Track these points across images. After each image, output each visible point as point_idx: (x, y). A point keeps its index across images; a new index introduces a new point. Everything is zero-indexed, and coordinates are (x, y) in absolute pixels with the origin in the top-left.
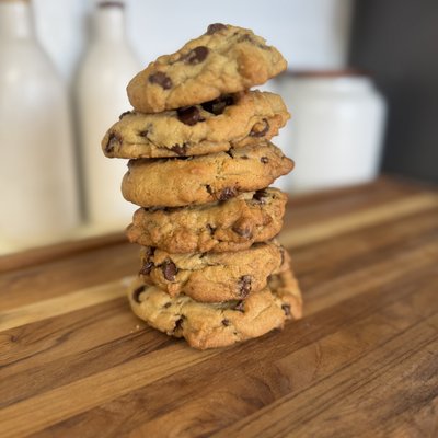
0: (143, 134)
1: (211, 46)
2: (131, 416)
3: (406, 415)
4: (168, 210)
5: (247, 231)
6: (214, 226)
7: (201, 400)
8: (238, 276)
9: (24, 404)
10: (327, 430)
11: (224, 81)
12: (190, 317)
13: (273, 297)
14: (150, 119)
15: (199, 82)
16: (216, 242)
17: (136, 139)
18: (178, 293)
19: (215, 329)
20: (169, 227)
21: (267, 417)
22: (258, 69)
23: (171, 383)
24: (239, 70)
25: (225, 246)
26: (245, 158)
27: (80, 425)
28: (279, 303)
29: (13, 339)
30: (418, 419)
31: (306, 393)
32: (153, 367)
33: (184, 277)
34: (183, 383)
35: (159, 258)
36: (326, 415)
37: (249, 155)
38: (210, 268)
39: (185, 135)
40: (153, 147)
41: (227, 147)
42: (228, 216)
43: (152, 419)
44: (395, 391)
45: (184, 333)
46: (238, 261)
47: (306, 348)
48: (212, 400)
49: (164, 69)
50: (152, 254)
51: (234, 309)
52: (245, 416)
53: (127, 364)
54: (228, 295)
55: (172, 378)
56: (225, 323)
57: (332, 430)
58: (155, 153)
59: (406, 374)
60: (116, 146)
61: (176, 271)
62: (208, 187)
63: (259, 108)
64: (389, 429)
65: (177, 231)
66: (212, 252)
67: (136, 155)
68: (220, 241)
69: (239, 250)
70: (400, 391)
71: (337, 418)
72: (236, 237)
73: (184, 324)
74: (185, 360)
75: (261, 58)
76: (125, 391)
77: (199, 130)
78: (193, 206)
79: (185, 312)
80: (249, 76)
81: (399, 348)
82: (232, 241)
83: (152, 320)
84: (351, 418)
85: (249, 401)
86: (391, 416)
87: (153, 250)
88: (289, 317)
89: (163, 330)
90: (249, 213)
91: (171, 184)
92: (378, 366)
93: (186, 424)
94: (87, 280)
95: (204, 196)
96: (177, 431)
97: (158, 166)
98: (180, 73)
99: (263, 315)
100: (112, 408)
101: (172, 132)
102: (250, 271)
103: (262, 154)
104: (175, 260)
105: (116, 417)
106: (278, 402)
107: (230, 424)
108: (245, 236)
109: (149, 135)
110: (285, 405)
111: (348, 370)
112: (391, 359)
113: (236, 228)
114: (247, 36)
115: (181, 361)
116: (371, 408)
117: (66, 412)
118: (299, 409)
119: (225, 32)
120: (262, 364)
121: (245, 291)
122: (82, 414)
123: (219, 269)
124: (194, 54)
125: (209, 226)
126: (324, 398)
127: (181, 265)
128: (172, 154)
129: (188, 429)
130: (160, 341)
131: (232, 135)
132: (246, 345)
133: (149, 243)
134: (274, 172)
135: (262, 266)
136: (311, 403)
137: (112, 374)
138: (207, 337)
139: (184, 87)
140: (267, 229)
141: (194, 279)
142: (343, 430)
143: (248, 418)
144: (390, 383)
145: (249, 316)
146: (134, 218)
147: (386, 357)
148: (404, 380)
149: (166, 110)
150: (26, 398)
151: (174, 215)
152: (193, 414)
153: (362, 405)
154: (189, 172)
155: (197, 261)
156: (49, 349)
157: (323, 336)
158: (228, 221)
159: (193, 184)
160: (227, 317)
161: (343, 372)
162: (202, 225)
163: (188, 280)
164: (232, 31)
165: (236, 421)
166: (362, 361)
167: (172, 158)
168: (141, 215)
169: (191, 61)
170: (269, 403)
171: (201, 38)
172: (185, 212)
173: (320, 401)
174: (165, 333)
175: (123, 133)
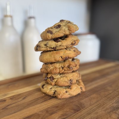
0: (45, 45)
1: (61, 25)
2: (45, 115)
3: (114, 111)
4: (52, 63)
5: (71, 67)
6: (63, 67)
7: (62, 110)
8: (69, 79)
9: (16, 113)
10: (95, 115)
11: (65, 32)
12: (57, 91)
13: (78, 85)
14: (47, 41)
15: (59, 32)
16: (64, 70)
17: (44, 46)
18: (54, 85)
19: (64, 93)
20: (52, 68)
21: (79, 113)
22: (73, 29)
23: (54, 107)
24: (68, 29)
25: (66, 72)
26: (70, 50)
27: (32, 117)
28: (79, 87)
29: (11, 99)
30: (117, 112)
31: (89, 108)
32: (49, 103)
33: (55, 80)
34: (57, 107)
35: (49, 76)
36: (95, 112)
37: (71, 50)
38: (62, 78)
39: (56, 45)
40: (48, 48)
41: (66, 47)
42: (66, 64)
43: (50, 115)
44: (111, 106)
45: (56, 95)
46: (69, 76)
47: (87, 98)
48: (65, 110)
49: (51, 30)
50: (47, 75)
51: (68, 88)
52: (74, 113)
53: (42, 103)
54: (67, 84)
55: (54, 106)
56: (66, 92)
57: (96, 116)
58: (49, 49)
59: (113, 102)
60: (39, 48)
61: (53, 79)
62: (61, 57)
63: (73, 38)
64: (111, 115)
65: (54, 68)
66: (63, 73)
67: (44, 50)
68: (65, 70)
69: (70, 73)
70: (112, 106)
71: (97, 113)
72: (69, 69)
73: (56, 93)
74: (57, 102)
75: (73, 27)
76: (42, 109)
77: (59, 43)
78: (58, 62)
79: (56, 90)
80: (71, 31)
81: (110, 97)
82: (68, 70)
83: (47, 92)
84: (101, 113)
85: (75, 110)
86: (110, 112)
87: (47, 74)
88: (82, 91)
89: (50, 95)
90: (71, 63)
91: (53, 57)
92: (106, 101)
93: (59, 116)
94: (28, 85)
95: (61, 59)
96: (57, 118)
97: (49, 53)
98: (54, 30)
99: (76, 90)
100: (40, 113)
101: (53, 44)
102: (72, 78)
103: (74, 49)
104: (53, 76)
105: (41, 115)
106: (82, 110)
107: (70, 115)
108: (71, 69)
109: (47, 45)
110: (84, 111)
111: (98, 102)
112: (109, 99)
113: (69, 67)
114: (69, 22)
115: (56, 102)
116: (106, 110)
117: (28, 115)
118: (88, 111)
119: (64, 21)
120: (77, 102)
121: (71, 83)
122: (32, 115)
123: (65, 78)
124: (57, 26)
125: (62, 67)
126: (93, 108)
127: (55, 77)
128: (53, 49)
129: (60, 117)
130: (50, 98)
131: (67, 44)
132: (72, 98)
133: (46, 72)
134: (77, 54)
135: (75, 77)
136: (90, 110)
137: (38, 105)
138: (62, 95)
139: (56, 33)
140: (76, 68)
141: (58, 81)
142: (99, 115)
143: (75, 114)
144: (109, 105)
145: (72, 90)
146: (43, 66)
147: (107, 99)
148: (113, 104)
149: (51, 39)
150: (17, 112)
151: (53, 65)
152: (61, 114)
153: (103, 109)
154: (57, 53)
155: (59, 76)
156: (21, 101)
157: (91, 95)
158: (67, 65)
159: (58, 56)
160: (67, 90)
161: (97, 103)
162: (60, 66)
163: (57, 81)
164: (66, 21)
165: (72, 115)
166: (101, 100)
167: (52, 51)
168: (44, 65)
169: (57, 28)
170: (80, 110)
171: (59, 23)
172: (56, 64)
173: (92, 109)
174: (51, 96)
175: (41, 45)
